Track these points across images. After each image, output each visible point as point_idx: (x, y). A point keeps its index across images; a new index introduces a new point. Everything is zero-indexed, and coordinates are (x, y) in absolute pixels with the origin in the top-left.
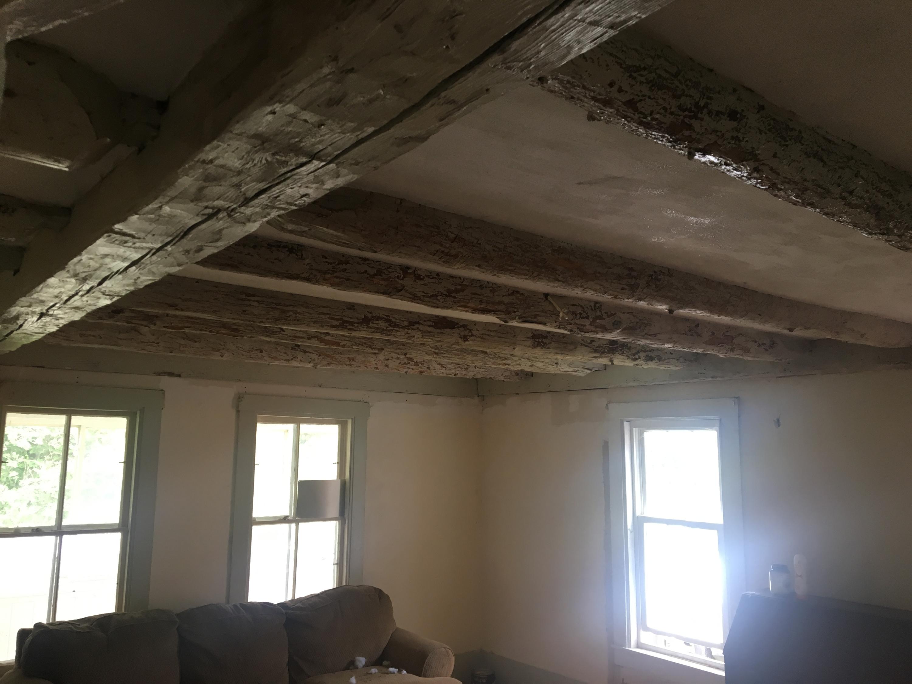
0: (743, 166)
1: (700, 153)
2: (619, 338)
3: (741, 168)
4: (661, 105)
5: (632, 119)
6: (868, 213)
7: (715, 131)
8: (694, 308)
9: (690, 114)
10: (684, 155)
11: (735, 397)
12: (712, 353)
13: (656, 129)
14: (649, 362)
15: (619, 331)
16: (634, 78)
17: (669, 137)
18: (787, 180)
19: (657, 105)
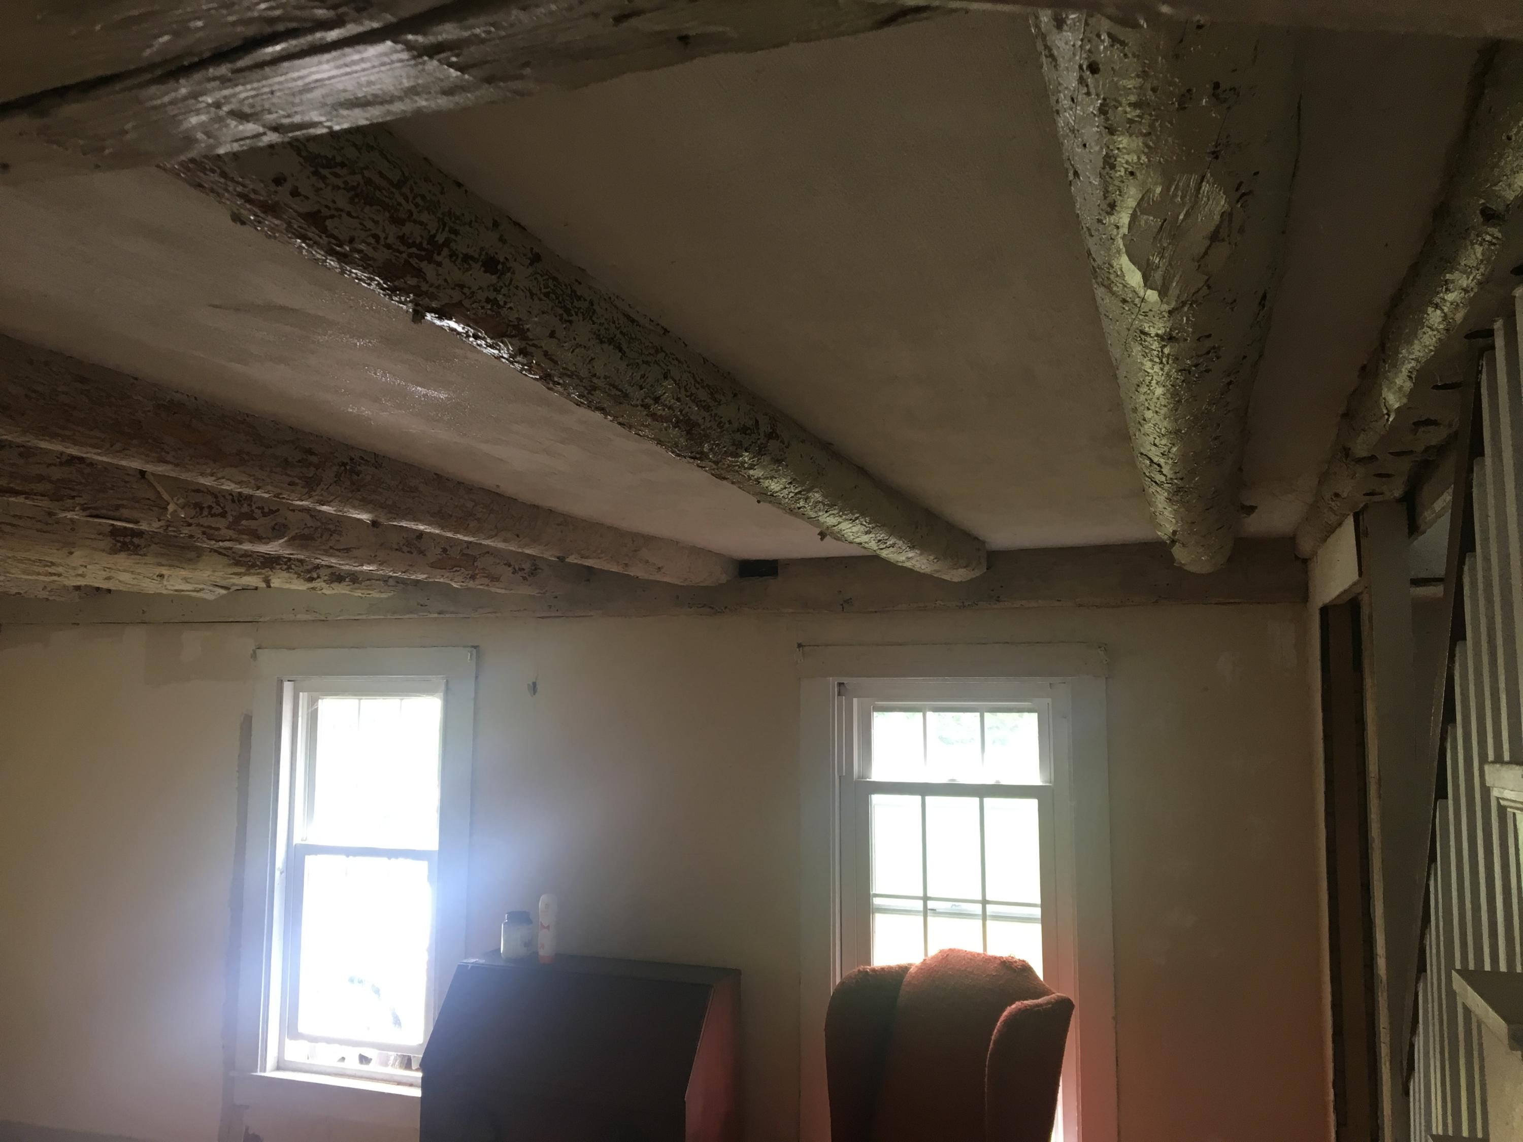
0: (502, 343)
1: (433, 315)
2: (281, 552)
3: (500, 346)
4: (370, 230)
5: (316, 243)
6: (677, 429)
7: (462, 286)
8: (415, 521)
9: (419, 252)
10: (407, 311)
11: (473, 647)
12: (442, 580)
13: (359, 266)
14: (334, 585)
15: (283, 540)
16: (324, 178)
17: (381, 282)
18: (569, 373)
19: (362, 230)
